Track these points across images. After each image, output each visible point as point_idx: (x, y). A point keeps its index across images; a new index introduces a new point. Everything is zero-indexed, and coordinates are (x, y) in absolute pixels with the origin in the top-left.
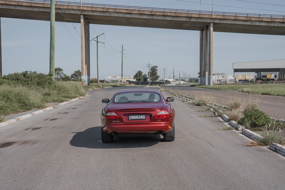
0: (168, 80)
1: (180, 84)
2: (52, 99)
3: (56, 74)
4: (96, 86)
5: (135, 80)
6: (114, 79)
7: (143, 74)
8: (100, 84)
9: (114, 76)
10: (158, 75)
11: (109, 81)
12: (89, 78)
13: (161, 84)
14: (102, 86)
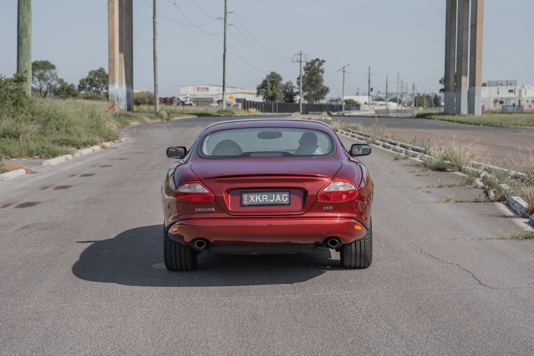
0: (352, 101)
1: (387, 111)
2: (24, 147)
3: (36, 79)
4: (151, 112)
5: (260, 99)
6: (201, 95)
7: (284, 82)
8: (162, 109)
9: (201, 87)
10: (327, 86)
11: (188, 100)
12: (131, 91)
13: (334, 111)
14: (168, 113)
